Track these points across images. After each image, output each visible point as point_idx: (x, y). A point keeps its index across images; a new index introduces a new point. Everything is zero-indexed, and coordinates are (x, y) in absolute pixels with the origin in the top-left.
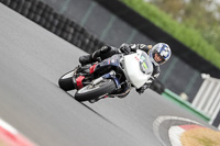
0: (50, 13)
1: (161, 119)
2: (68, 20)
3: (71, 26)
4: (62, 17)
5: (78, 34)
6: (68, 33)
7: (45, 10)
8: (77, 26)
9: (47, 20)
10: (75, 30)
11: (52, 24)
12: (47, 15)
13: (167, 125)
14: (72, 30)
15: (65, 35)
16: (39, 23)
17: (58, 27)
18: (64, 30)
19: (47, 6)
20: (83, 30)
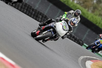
0: (30, 9)
1: (82, 57)
2: (39, 12)
3: (40, 14)
4: (36, 10)
5: (43, 18)
6: (39, 18)
7: (28, 7)
8: (43, 14)
9: (29, 12)
10: (42, 17)
11: (31, 13)
12: (29, 10)
13: (85, 60)
14: (41, 17)
15: (38, 19)
16: (25, 13)
17: (34, 15)
18: (37, 16)
19: (29, 5)
20: (46, 16)
